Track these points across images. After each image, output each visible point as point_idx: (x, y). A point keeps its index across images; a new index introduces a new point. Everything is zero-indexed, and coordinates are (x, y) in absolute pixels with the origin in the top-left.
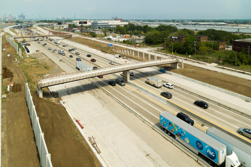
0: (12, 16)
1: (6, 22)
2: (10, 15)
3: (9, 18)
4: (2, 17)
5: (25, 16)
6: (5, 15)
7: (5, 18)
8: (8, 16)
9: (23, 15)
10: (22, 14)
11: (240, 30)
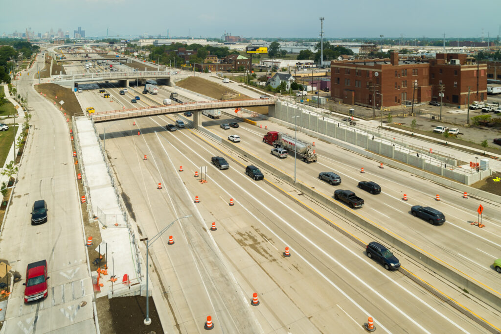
0: (63, 32)
1: (51, 43)
2: (60, 31)
3: (57, 35)
4: (46, 34)
5: (84, 31)
6: (52, 30)
7: (51, 36)
8: (56, 31)
9: (82, 30)
10: (80, 28)
11: (293, 49)
